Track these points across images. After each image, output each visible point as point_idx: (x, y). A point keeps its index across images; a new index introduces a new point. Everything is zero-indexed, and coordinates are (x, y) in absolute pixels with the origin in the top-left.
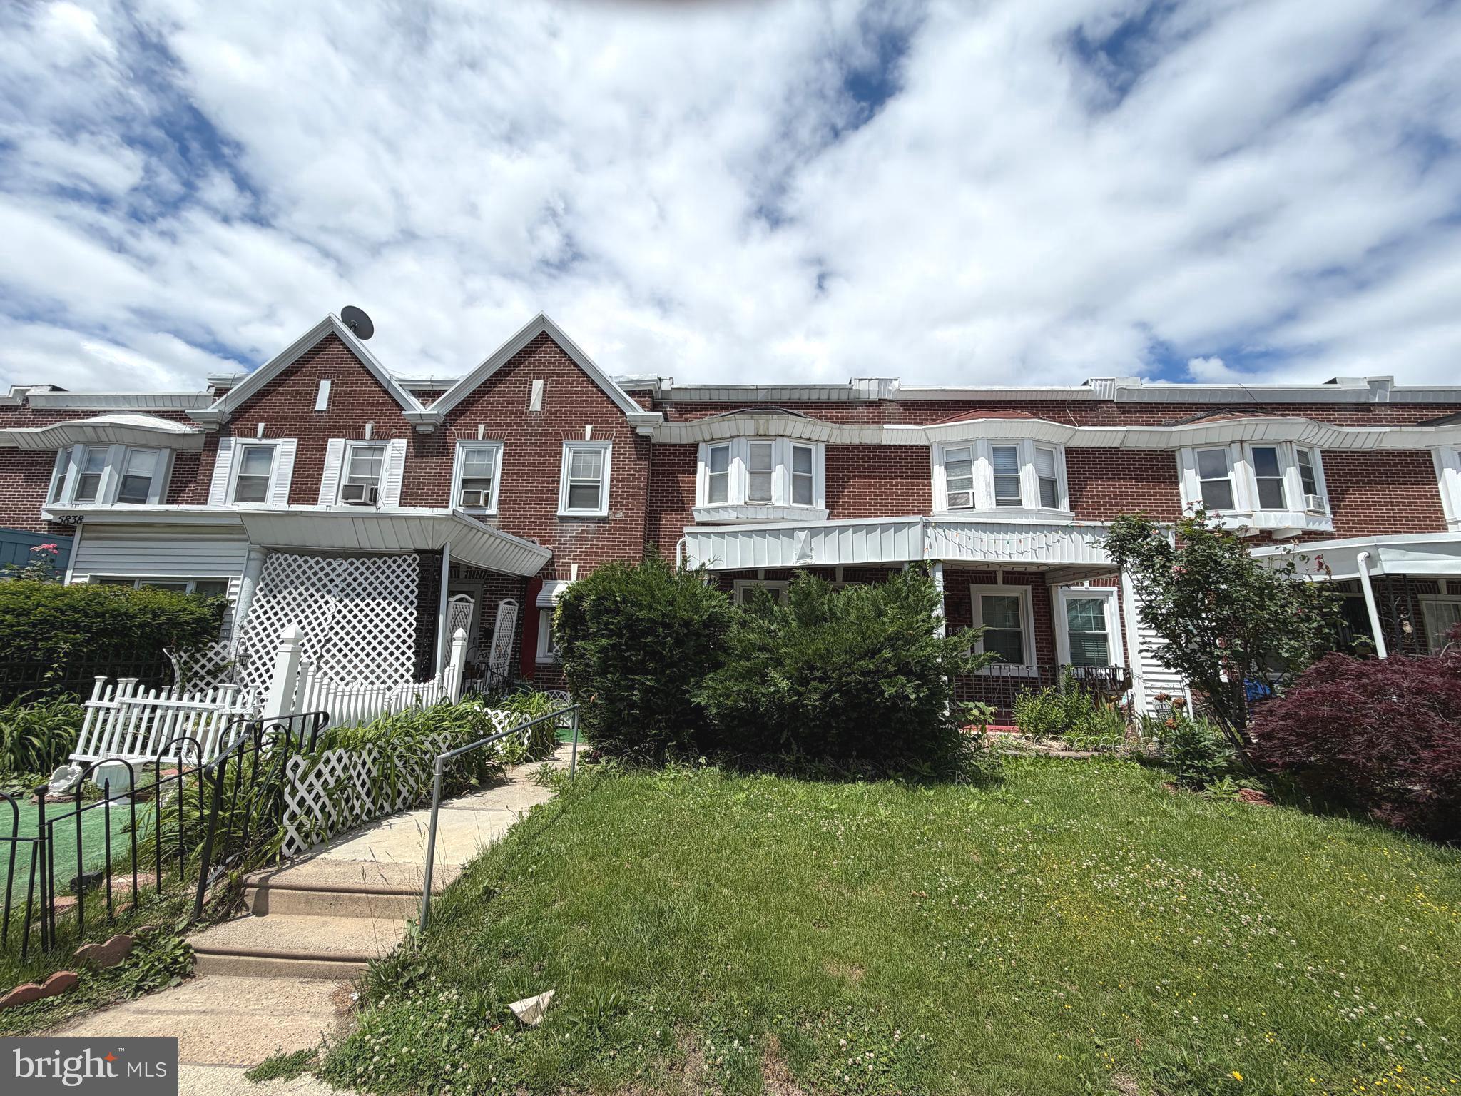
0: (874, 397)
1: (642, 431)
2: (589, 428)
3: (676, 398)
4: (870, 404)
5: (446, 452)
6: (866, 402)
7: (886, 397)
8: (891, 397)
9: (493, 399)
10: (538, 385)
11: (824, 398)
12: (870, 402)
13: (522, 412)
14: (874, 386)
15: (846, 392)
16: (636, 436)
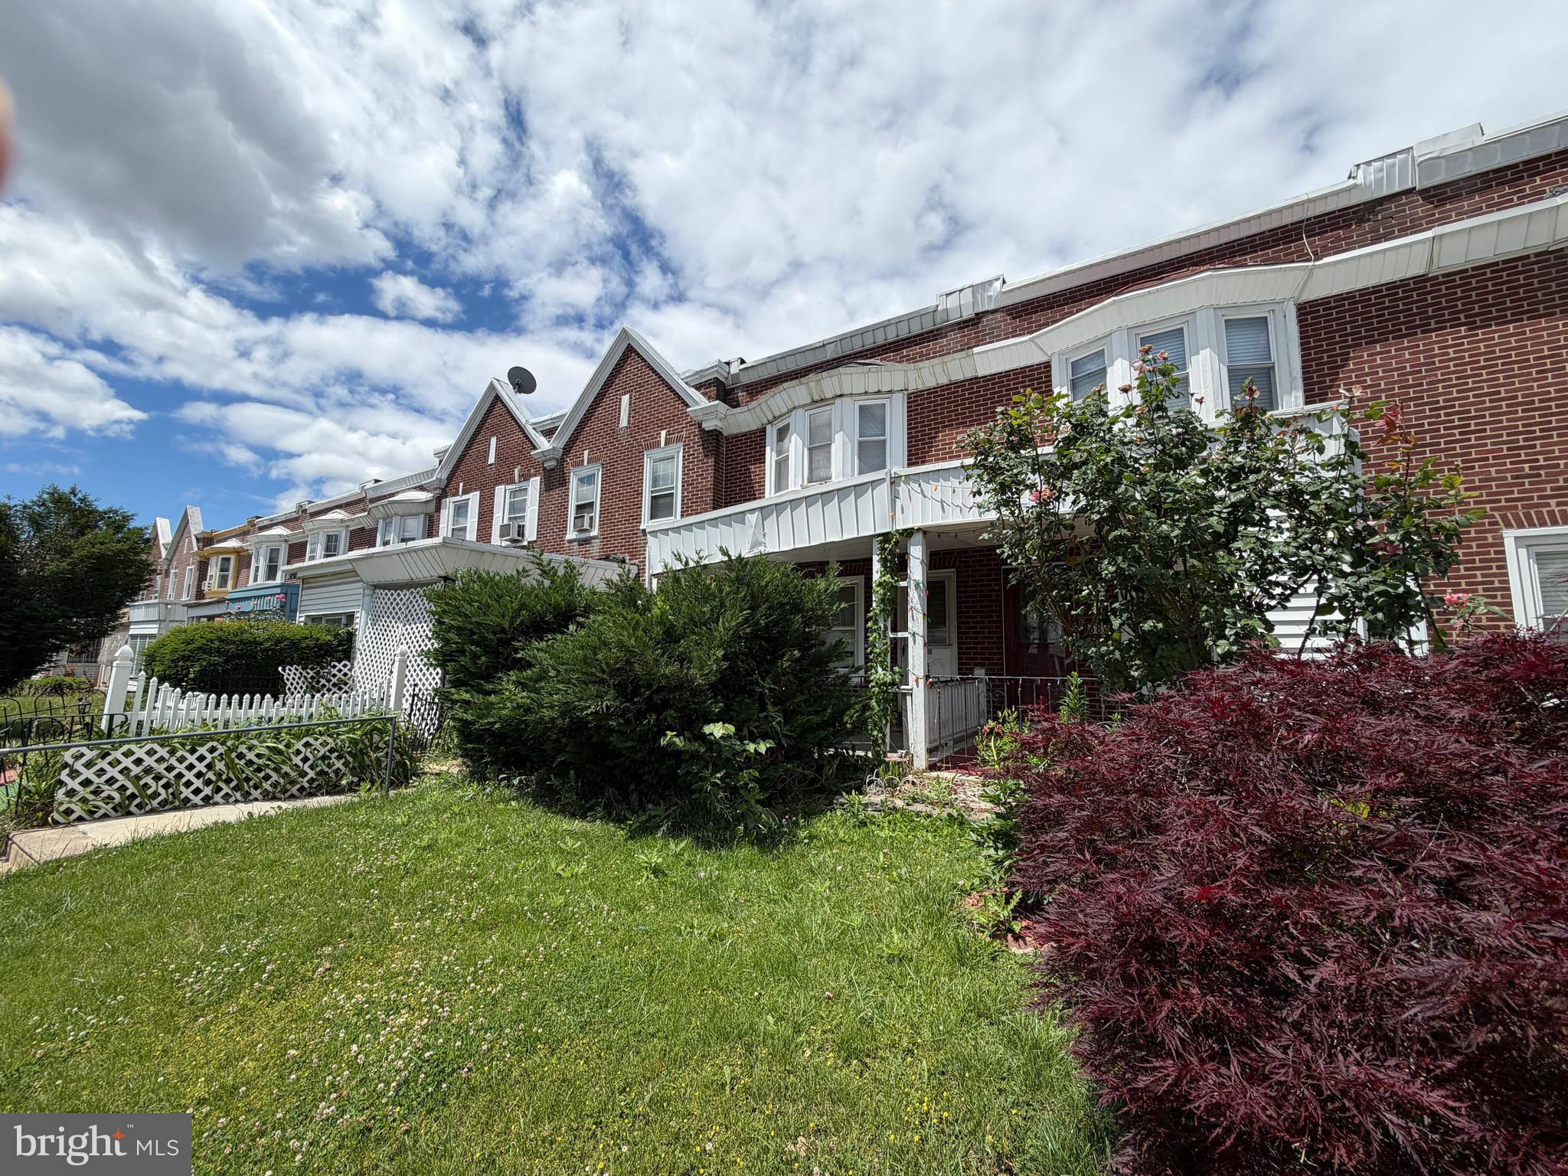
0: (968, 313)
1: (708, 426)
2: (663, 433)
3: (745, 379)
4: (964, 325)
5: (564, 482)
6: (959, 323)
7: (986, 308)
8: (992, 307)
9: (594, 424)
10: (625, 399)
11: (904, 333)
12: (964, 322)
13: (613, 431)
14: (967, 297)
15: (929, 317)
16: (702, 431)
